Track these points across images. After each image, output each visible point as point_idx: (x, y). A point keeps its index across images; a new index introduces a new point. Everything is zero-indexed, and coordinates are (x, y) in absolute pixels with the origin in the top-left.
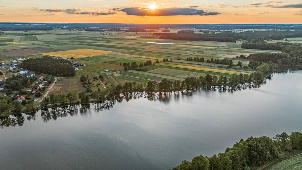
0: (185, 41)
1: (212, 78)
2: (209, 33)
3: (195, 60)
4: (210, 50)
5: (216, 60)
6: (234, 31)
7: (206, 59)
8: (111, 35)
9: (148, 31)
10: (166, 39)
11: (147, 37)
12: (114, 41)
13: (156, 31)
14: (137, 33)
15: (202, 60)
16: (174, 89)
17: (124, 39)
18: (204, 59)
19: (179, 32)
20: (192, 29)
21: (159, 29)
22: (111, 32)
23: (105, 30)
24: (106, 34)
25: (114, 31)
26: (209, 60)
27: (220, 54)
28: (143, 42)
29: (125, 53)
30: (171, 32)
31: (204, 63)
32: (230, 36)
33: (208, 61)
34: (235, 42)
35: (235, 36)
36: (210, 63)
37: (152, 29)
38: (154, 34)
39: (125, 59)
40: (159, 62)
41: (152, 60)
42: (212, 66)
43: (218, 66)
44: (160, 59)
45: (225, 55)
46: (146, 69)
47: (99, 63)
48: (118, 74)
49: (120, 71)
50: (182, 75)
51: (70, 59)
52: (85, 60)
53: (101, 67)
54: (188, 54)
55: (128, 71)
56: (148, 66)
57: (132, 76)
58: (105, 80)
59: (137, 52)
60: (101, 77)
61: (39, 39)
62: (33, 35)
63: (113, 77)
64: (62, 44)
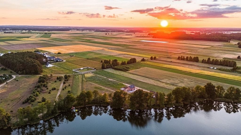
1: (216, 89)
2: (200, 34)
3: (187, 59)
4: (204, 49)
5: (213, 60)
7: (200, 59)
8: (112, 35)
9: (145, 32)
10: (159, 38)
11: (142, 36)
12: (111, 39)
13: (152, 32)
14: (134, 33)
15: (196, 60)
16: (154, 105)
17: (121, 38)
18: (198, 59)
19: (172, 33)
22: (113, 33)
23: (110, 31)
24: (108, 34)
25: (117, 32)
26: (205, 60)
27: (216, 54)
28: (137, 40)
29: (114, 49)
30: (165, 33)
31: (199, 63)
32: (222, 36)
33: (203, 62)
34: (230, 42)
36: (206, 63)
37: (149, 31)
38: (149, 34)
39: (110, 56)
40: (145, 60)
41: (139, 58)
42: (209, 68)
43: (218, 69)
44: (147, 56)
45: (223, 54)
46: (127, 69)
47: (81, 59)
48: (91, 73)
49: (95, 70)
50: (170, 79)
51: (57, 54)
52: (69, 56)
53: (79, 64)
54: (179, 53)
55: (105, 70)
56: (131, 65)
57: (106, 78)
58: (69, 81)
59: (127, 49)
60: (67, 77)
61: (51, 37)
62: (51, 34)
63: (82, 78)
64: (65, 41)
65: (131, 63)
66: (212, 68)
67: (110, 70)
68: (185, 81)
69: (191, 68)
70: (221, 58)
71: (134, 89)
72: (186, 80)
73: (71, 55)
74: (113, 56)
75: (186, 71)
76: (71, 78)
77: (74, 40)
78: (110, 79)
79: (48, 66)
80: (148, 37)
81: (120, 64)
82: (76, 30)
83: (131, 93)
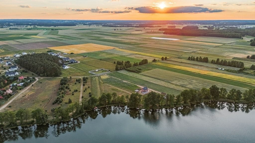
0: (189, 37)
1: (220, 90)
2: (213, 29)
3: (197, 60)
4: (215, 47)
5: (222, 61)
6: (239, 27)
7: (210, 59)
8: (121, 30)
9: (155, 27)
10: (170, 34)
11: (153, 32)
12: (121, 36)
13: (163, 27)
14: (144, 29)
15: (206, 60)
16: (165, 105)
17: (131, 34)
18: (208, 59)
19: (184, 28)
20: (197, 25)
21: (166, 25)
22: (122, 28)
23: (118, 25)
24: (117, 30)
25: (126, 27)
26: (215, 61)
27: (227, 53)
28: (147, 37)
29: (125, 49)
30: (176, 28)
31: (208, 64)
32: (235, 32)
33: (213, 62)
34: (242, 38)
35: (241, 32)
36: (215, 64)
37: (160, 25)
38: (160, 30)
39: (122, 56)
40: (156, 60)
41: (150, 58)
42: (217, 69)
43: (226, 70)
44: (158, 57)
45: (233, 53)
46: (139, 71)
47: (95, 60)
48: (106, 75)
49: (110, 72)
50: (180, 81)
51: (70, 54)
52: (82, 56)
53: (93, 66)
54: (190, 52)
55: (119, 72)
56: (143, 66)
57: (121, 79)
58: (87, 83)
59: (137, 48)
60: (85, 79)
61: (59, 34)
62: (58, 30)
63: (99, 80)
64: (74, 38)
65: (143, 64)
66: (220, 69)
67: (123, 72)
68: (194, 82)
69: (201, 69)
70: (230, 58)
71: (147, 91)
72: (194, 81)
73: (84, 55)
74: (124, 56)
75: (195, 73)
76: (89, 80)
77: (84, 38)
78: (124, 81)
79: (65, 68)
80: (159, 32)
81: (132, 65)
82: (83, 25)
83: (145, 94)
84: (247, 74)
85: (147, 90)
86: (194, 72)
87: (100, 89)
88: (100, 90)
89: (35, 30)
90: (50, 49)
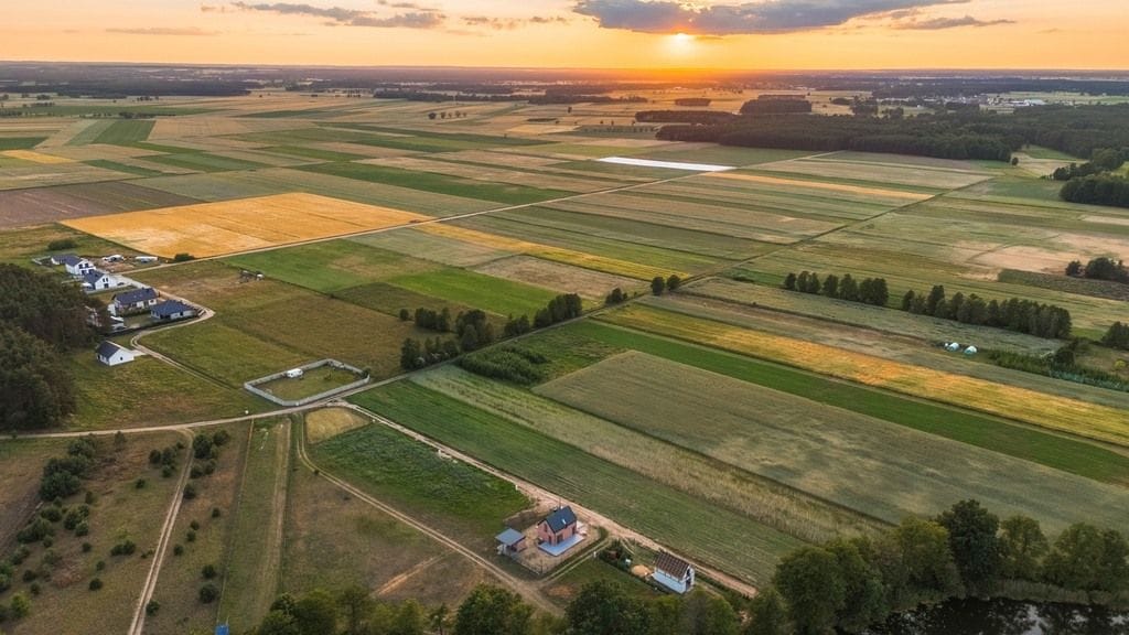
2: (876, 111)
4: (902, 211)
6: (986, 103)
8: (461, 118)
10: (687, 139)
11: (609, 130)
12: (455, 150)
13: (654, 102)
14: (570, 110)
15: (874, 294)
17: (504, 140)
19: (747, 108)
20: (802, 91)
21: (667, 91)
23: (450, 93)
24: (443, 115)
25: (486, 99)
27: (964, 243)
28: (584, 158)
29: (472, 224)
30: (715, 107)
33: (910, 304)
34: (1015, 162)
36: (924, 313)
37: (641, 94)
38: (640, 116)
39: (450, 271)
40: (625, 295)
41: (593, 280)
42: (941, 345)
43: (985, 351)
44: (635, 271)
45: (993, 246)
46: (531, 367)
47: (299, 297)
48: (345, 404)
49: (366, 380)
50: (755, 441)
51: (171, 261)
52: (235, 275)
53: (282, 338)
54: (790, 240)
55: (419, 378)
56: (558, 335)
57: (422, 439)
58: (217, 477)
59: (532, 220)
60: (208, 448)
61: (151, 139)
62: (152, 116)
63: (293, 447)
64: (217, 164)
65: (556, 320)
66: (955, 345)
67: (444, 382)
68: (835, 447)
69: (855, 348)
70: (987, 272)
71: (574, 531)
72: (836, 441)
73: (243, 266)
74: (462, 268)
75: (831, 376)
76: (229, 453)
77: (268, 160)
78: (445, 453)
79: (114, 360)
80: (635, 131)
81: (498, 328)
82: (284, 89)
83: (558, 561)
84: (1098, 378)
85: (570, 527)
86: (824, 368)
87: (288, 526)
88: (284, 530)
89: (38, 116)
90: (71, 229)
